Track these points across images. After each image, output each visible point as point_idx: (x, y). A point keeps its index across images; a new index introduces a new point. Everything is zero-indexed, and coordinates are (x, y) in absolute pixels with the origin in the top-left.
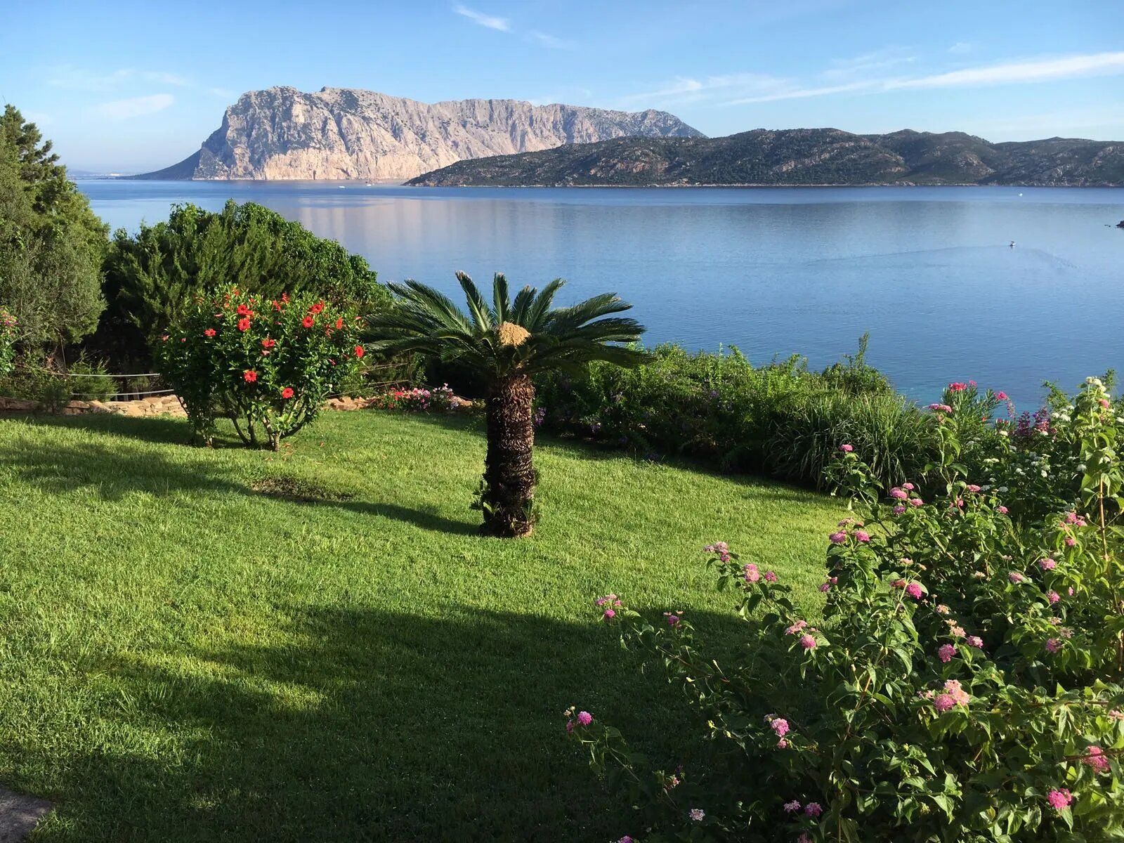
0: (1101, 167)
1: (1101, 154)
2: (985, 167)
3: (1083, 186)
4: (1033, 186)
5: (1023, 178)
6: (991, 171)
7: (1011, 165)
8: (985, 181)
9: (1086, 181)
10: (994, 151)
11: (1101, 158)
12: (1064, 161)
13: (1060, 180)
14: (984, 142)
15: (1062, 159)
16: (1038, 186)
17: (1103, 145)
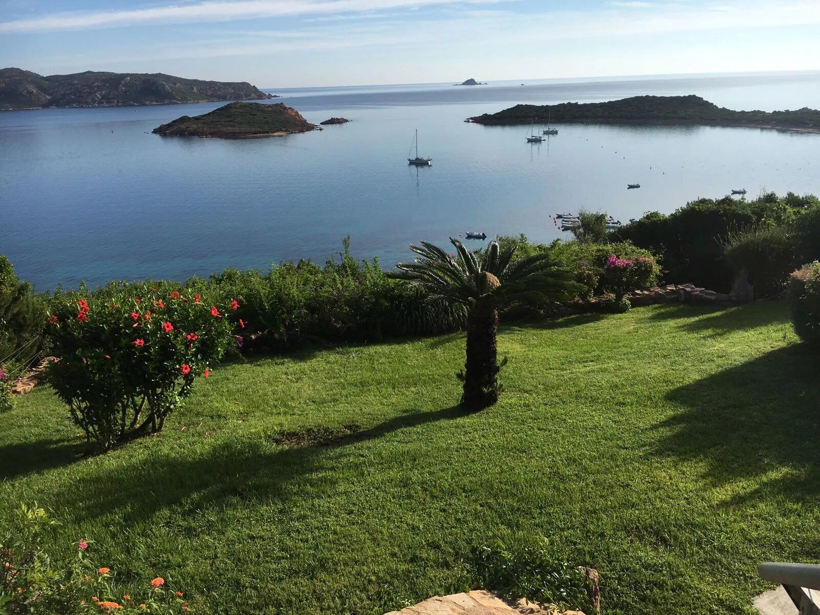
0: (126, 92)
1: (123, 82)
2: (43, 94)
3: (117, 106)
4: (82, 107)
5: (74, 101)
6: (49, 97)
7: (62, 93)
8: (46, 106)
9: (118, 102)
10: (47, 82)
11: (123, 86)
12: (100, 88)
13: (100, 102)
14: (37, 75)
15: (98, 87)
16: (86, 107)
17: (123, 76)
